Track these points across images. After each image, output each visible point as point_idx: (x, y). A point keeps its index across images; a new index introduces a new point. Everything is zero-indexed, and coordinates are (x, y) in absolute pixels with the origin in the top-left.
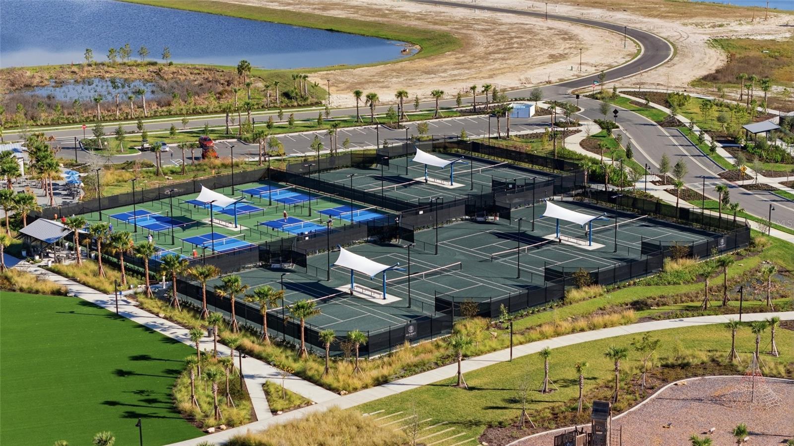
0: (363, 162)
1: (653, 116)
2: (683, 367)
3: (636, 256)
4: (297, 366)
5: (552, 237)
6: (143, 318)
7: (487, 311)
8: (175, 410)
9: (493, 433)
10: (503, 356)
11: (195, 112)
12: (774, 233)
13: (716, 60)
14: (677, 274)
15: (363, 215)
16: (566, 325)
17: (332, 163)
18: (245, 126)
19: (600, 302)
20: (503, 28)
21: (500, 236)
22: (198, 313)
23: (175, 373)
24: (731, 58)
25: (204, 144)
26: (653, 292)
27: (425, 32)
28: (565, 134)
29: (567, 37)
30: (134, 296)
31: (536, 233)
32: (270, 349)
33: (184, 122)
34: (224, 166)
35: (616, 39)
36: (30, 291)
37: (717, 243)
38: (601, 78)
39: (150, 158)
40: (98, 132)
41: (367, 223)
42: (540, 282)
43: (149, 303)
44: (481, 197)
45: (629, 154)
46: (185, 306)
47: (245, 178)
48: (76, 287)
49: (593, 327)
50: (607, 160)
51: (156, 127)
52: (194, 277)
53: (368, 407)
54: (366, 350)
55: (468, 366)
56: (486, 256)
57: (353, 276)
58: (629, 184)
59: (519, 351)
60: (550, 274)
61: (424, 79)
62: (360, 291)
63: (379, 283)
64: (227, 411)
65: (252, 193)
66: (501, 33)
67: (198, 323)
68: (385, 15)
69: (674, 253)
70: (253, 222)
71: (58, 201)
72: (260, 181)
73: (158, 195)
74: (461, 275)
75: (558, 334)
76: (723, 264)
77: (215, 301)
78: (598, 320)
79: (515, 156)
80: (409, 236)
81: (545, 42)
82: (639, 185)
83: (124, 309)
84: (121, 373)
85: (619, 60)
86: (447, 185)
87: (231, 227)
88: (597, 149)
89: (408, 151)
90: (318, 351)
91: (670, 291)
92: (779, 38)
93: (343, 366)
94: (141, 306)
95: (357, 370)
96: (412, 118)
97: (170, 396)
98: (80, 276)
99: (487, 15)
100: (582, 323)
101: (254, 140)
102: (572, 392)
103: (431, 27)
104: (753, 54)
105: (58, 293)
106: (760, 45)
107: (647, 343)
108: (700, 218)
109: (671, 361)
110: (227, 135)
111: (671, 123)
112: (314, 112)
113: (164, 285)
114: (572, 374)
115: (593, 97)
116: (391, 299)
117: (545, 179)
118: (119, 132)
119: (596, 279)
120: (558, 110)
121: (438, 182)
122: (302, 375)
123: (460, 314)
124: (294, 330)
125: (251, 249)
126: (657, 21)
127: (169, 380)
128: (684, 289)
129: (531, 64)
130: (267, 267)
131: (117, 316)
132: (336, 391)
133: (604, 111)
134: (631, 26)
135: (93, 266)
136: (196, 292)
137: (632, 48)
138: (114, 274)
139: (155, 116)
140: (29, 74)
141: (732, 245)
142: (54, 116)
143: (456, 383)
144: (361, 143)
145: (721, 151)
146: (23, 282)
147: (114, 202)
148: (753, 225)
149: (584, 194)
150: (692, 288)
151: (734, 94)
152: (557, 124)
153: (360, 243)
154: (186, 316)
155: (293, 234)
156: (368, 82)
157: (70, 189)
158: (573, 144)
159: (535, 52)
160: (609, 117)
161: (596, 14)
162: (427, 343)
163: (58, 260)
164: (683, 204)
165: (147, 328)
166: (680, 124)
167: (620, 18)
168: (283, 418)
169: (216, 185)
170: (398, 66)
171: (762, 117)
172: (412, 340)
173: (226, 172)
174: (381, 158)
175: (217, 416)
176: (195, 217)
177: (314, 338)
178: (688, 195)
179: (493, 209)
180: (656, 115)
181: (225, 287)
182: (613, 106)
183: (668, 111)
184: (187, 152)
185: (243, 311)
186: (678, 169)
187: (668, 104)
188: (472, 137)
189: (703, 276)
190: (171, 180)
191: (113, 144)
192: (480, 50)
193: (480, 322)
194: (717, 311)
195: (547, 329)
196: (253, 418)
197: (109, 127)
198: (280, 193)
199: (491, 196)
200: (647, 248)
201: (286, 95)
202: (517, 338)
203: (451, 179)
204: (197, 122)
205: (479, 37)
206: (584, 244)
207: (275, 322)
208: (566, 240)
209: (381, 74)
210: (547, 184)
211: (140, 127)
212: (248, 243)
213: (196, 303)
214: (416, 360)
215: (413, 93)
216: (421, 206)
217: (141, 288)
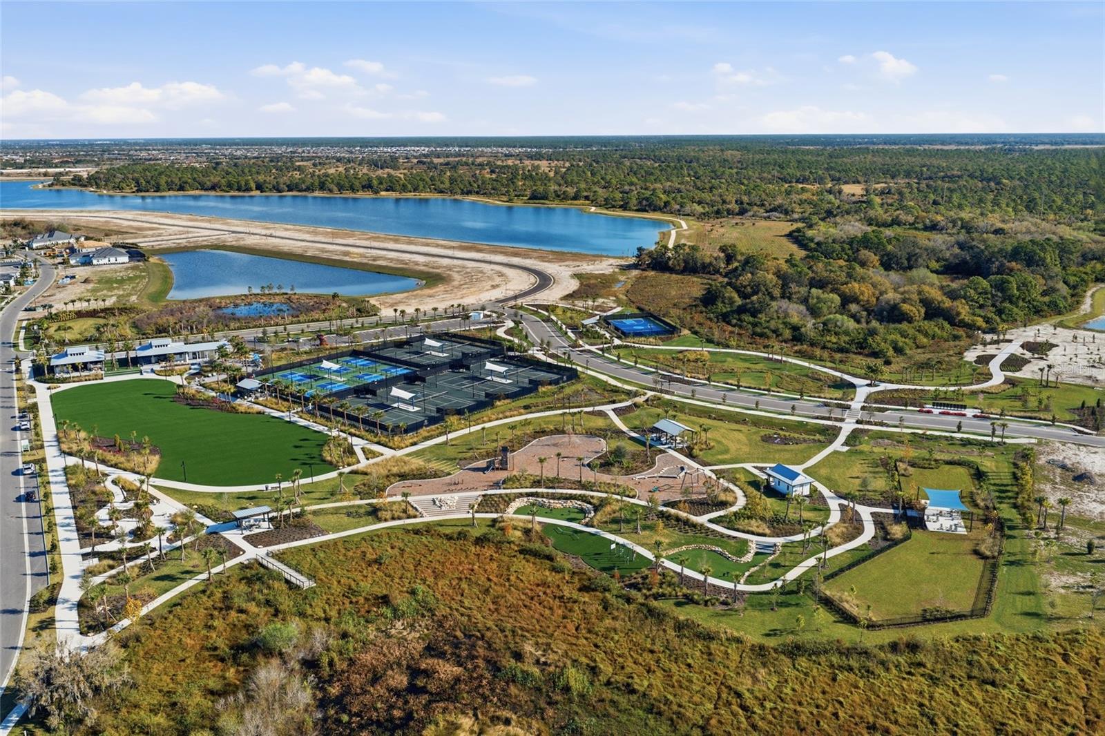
0: (399, 345)
1: (540, 317)
2: (543, 433)
3: (527, 386)
4: (376, 440)
5: (489, 378)
6: (303, 422)
7: (459, 412)
8: (324, 461)
9: (462, 462)
10: (466, 431)
11: (313, 321)
12: (590, 372)
13: (574, 285)
14: (544, 393)
15: (401, 371)
16: (493, 417)
17: (385, 345)
18: (340, 328)
19: (510, 406)
20: (468, 270)
21: (465, 378)
22: (328, 419)
23: (321, 446)
24: (581, 284)
25: (320, 338)
26: (533, 401)
27: (428, 273)
28: (497, 328)
29: (501, 274)
30: (297, 413)
31: (482, 376)
32: (363, 433)
33: (308, 327)
34: (332, 349)
35: (524, 275)
36: (246, 413)
37: (562, 378)
38: (515, 297)
39: (294, 346)
40: (264, 333)
41: (404, 375)
42: (483, 399)
43: (304, 416)
44: (456, 360)
45: (526, 337)
46: (321, 416)
47: (343, 355)
48: (268, 410)
49: (506, 417)
50: (516, 341)
51: (294, 329)
52: (325, 403)
53: (408, 455)
54: (406, 431)
55: (451, 436)
56: (459, 388)
57: (399, 399)
58: (526, 351)
59: (473, 429)
60: (487, 395)
61: (428, 300)
62: (402, 406)
63: (410, 402)
64: (346, 460)
65: (347, 362)
66: (467, 273)
67: (329, 424)
68: (406, 264)
69: (542, 383)
70: (349, 376)
71: (250, 370)
72: (350, 356)
73: (300, 365)
74: (446, 397)
75: (490, 421)
76: (563, 387)
77: (336, 413)
78: (508, 414)
79: (473, 340)
80: (423, 380)
81: (489, 278)
82: (530, 352)
83: (293, 419)
84: (296, 447)
85: (526, 287)
86: (441, 355)
87: (339, 379)
88: (511, 335)
89: (422, 339)
90: (385, 433)
91: (540, 400)
92: (607, 272)
93: (396, 438)
94: (301, 417)
95: (402, 440)
96: (423, 321)
97: (321, 455)
98: (269, 405)
99: (459, 262)
100: (501, 416)
101: (345, 335)
102: (495, 445)
103: (431, 270)
104: (593, 281)
105: (259, 413)
106: (596, 277)
107: (527, 423)
108: (556, 367)
109: (538, 429)
110: (330, 332)
111: (548, 320)
112: (374, 319)
113: (310, 407)
114: (495, 438)
115: (511, 307)
116: (416, 409)
117: (486, 350)
118: (276, 333)
119: (507, 396)
120: (494, 315)
121: (436, 354)
122: (379, 443)
123: (447, 414)
124: (374, 424)
125: (350, 389)
126: (546, 264)
127: (319, 449)
128: (547, 399)
129: (481, 291)
130: (358, 397)
131: (290, 422)
132: (394, 449)
133: (516, 315)
134: (533, 267)
135: (274, 400)
136: (327, 410)
137: (533, 280)
138: (286, 404)
139: (291, 323)
140: (218, 301)
141: (569, 379)
142: (238, 325)
143: (446, 443)
144: (399, 335)
145: (570, 334)
146: (242, 409)
147: (279, 369)
148: (579, 369)
149: (505, 357)
150: (550, 399)
151: (580, 304)
152: (494, 323)
153: (401, 384)
154: (323, 421)
155: (369, 381)
156: (400, 302)
157: (254, 363)
158: (500, 333)
159: (484, 284)
160: (518, 318)
161: (516, 260)
162: (433, 427)
163: (257, 398)
164: (550, 360)
165: (305, 427)
166: (553, 320)
167: (528, 263)
168: (371, 461)
169: (329, 358)
170: (415, 293)
171: (592, 315)
172: (427, 426)
173: (333, 352)
174: (408, 342)
175: (343, 462)
176: (320, 375)
177: (383, 428)
178: (552, 356)
179: (463, 366)
180: (541, 316)
181: (342, 406)
182: (521, 312)
183: (546, 314)
184: (312, 342)
185: (350, 417)
186: (548, 344)
187: (547, 311)
188: (452, 331)
189: (554, 394)
190: (305, 357)
191: (273, 339)
192: (456, 283)
193: (456, 417)
194: (559, 408)
195: (485, 419)
196: (359, 462)
197: (270, 330)
198: (361, 362)
199: (461, 360)
200: (531, 381)
201: (358, 310)
202: (472, 423)
203: (442, 352)
204: (315, 326)
205: (455, 276)
206: (504, 381)
207: (365, 422)
208: (495, 379)
209: (407, 298)
210: (487, 353)
211: (285, 329)
212: (347, 386)
213: (326, 415)
214: (428, 434)
215: (422, 308)
216: (429, 365)
217: (300, 409)
